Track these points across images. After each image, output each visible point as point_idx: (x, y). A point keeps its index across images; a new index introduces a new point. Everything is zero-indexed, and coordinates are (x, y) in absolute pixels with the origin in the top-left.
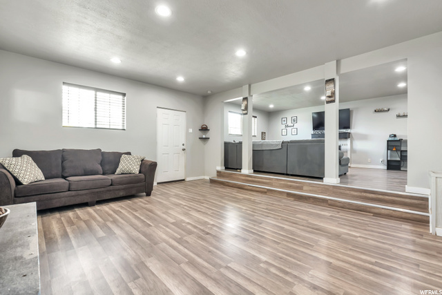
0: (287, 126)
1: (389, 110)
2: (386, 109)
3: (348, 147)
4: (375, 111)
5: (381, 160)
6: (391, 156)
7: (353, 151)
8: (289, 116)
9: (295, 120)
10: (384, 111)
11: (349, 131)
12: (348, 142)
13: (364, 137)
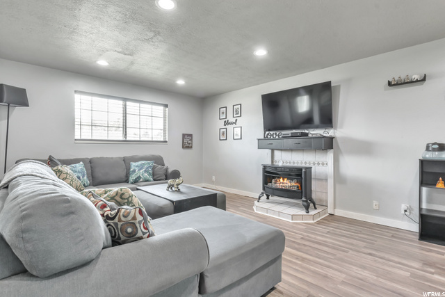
0: (227, 123)
1: (424, 79)
2: (416, 77)
3: (329, 169)
4: (390, 84)
5: (404, 207)
6: (429, 201)
7: (339, 178)
8: (229, 102)
9: (238, 112)
10: (412, 82)
11: (330, 133)
12: (329, 157)
13: (365, 149)
